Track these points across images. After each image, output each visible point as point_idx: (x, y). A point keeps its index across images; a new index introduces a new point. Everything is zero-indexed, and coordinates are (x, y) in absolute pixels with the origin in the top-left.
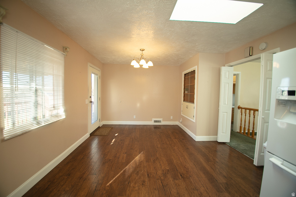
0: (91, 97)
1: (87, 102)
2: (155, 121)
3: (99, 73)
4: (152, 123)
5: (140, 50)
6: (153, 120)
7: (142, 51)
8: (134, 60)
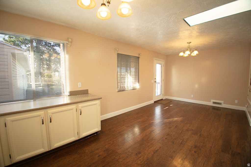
0: (155, 79)
1: (153, 81)
2: (214, 103)
3: (163, 63)
4: (210, 104)
5: (187, 43)
6: (211, 101)
7: (189, 43)
8: (181, 52)
